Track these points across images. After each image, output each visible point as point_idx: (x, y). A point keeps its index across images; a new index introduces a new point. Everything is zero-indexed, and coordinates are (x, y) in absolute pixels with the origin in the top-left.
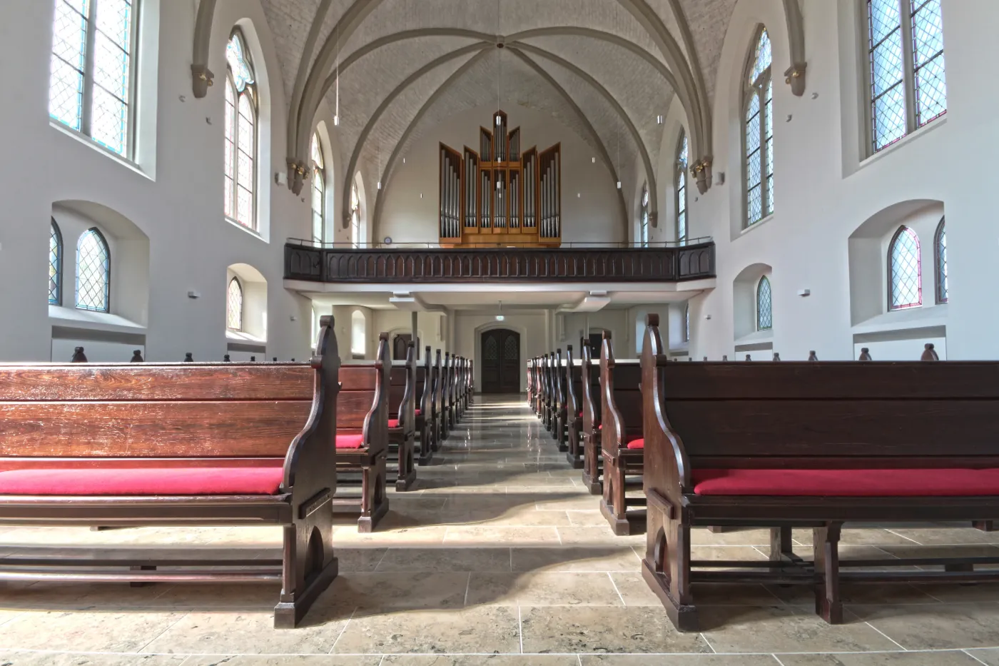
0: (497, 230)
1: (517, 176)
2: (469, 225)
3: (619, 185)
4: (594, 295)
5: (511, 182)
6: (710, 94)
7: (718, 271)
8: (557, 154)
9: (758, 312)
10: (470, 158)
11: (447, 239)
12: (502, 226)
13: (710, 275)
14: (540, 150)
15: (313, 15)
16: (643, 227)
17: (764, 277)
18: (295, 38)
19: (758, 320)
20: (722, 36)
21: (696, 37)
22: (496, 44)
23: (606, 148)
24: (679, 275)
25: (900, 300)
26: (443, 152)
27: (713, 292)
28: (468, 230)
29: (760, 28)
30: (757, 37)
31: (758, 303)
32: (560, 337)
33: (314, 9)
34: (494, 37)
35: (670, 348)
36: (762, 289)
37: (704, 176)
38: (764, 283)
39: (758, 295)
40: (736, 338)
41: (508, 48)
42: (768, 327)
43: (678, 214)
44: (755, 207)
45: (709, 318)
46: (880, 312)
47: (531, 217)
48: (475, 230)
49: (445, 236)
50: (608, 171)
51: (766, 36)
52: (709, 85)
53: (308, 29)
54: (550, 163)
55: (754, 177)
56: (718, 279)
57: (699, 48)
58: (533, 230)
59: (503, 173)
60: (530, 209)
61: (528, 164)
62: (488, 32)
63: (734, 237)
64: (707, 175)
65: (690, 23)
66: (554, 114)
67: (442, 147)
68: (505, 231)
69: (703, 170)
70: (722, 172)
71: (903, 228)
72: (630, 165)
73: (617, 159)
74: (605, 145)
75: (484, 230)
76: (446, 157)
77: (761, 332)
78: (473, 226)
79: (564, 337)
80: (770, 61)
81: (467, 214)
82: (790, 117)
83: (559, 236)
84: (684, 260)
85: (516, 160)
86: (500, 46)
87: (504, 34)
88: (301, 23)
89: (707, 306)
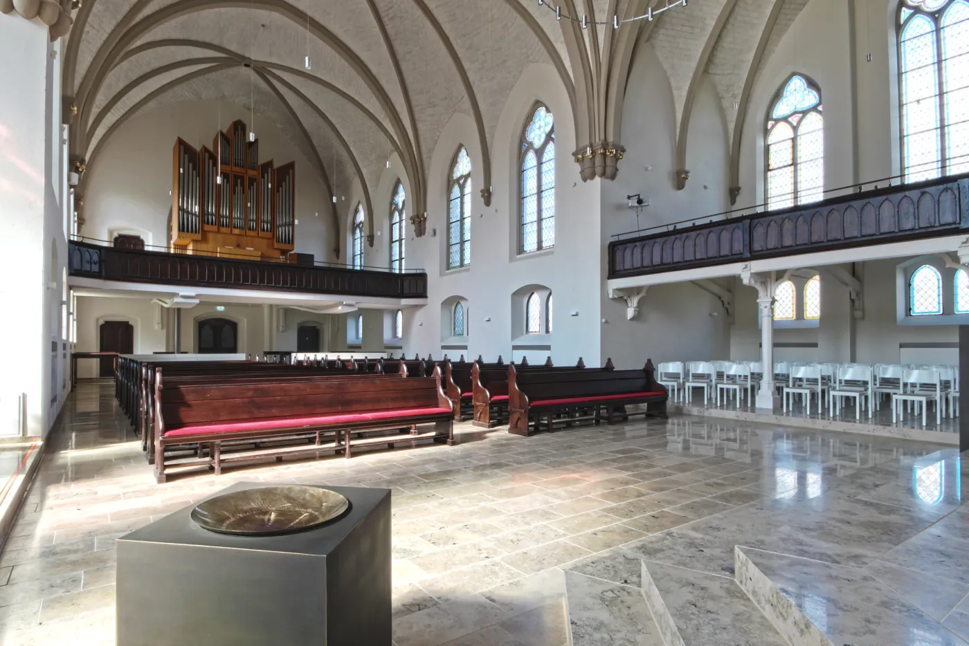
0: (236, 231)
1: (255, 184)
2: (208, 224)
3: (335, 199)
4: (346, 305)
5: (249, 188)
6: (426, 172)
7: (429, 294)
8: (291, 171)
9: (455, 324)
10: (209, 159)
11: (185, 234)
12: (241, 228)
13: (423, 295)
14: (276, 165)
15: (112, 27)
16: (354, 240)
17: (459, 303)
18: (90, 43)
19: (455, 329)
20: (436, 138)
21: (420, 133)
22: (244, 63)
23: (326, 169)
24: (403, 294)
25: (531, 329)
26: (182, 147)
27: (425, 307)
28: (207, 228)
29: (460, 146)
30: (458, 151)
31: (455, 318)
32: (281, 329)
33: (114, 23)
34: (243, 57)
35: (385, 342)
36: (457, 310)
37: (420, 226)
38: (459, 306)
39: (455, 313)
40: (442, 340)
41: (254, 69)
42: (460, 335)
43: (392, 242)
44: (455, 258)
45: (421, 325)
46: (523, 335)
47: (267, 223)
48: (215, 228)
49: (183, 231)
50: (326, 188)
51: (465, 153)
52: (426, 166)
53: (104, 38)
54: (285, 178)
55: (455, 239)
56: (429, 300)
57: (421, 139)
58: (269, 235)
59: (242, 178)
60: (267, 216)
61: (266, 175)
62: (240, 52)
63: (441, 274)
64: (422, 227)
65: (417, 122)
66: (279, 126)
67: (181, 142)
68: (243, 232)
69: (420, 222)
70: (434, 228)
71: (533, 293)
72: (346, 189)
73: (334, 179)
74: (325, 165)
75: (224, 230)
76: (185, 153)
77: (456, 337)
78: (212, 224)
79: (284, 329)
80: (470, 169)
81: (206, 212)
82: (482, 216)
83: (293, 243)
84: (406, 284)
85: (254, 169)
86: (247, 65)
87: (252, 58)
88: (99, 31)
89: (419, 316)
